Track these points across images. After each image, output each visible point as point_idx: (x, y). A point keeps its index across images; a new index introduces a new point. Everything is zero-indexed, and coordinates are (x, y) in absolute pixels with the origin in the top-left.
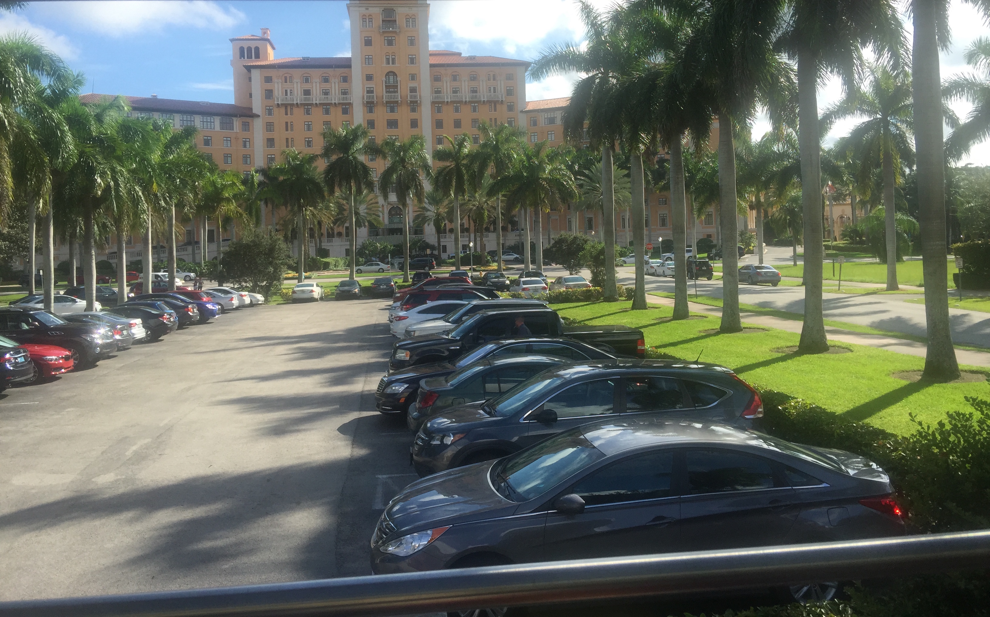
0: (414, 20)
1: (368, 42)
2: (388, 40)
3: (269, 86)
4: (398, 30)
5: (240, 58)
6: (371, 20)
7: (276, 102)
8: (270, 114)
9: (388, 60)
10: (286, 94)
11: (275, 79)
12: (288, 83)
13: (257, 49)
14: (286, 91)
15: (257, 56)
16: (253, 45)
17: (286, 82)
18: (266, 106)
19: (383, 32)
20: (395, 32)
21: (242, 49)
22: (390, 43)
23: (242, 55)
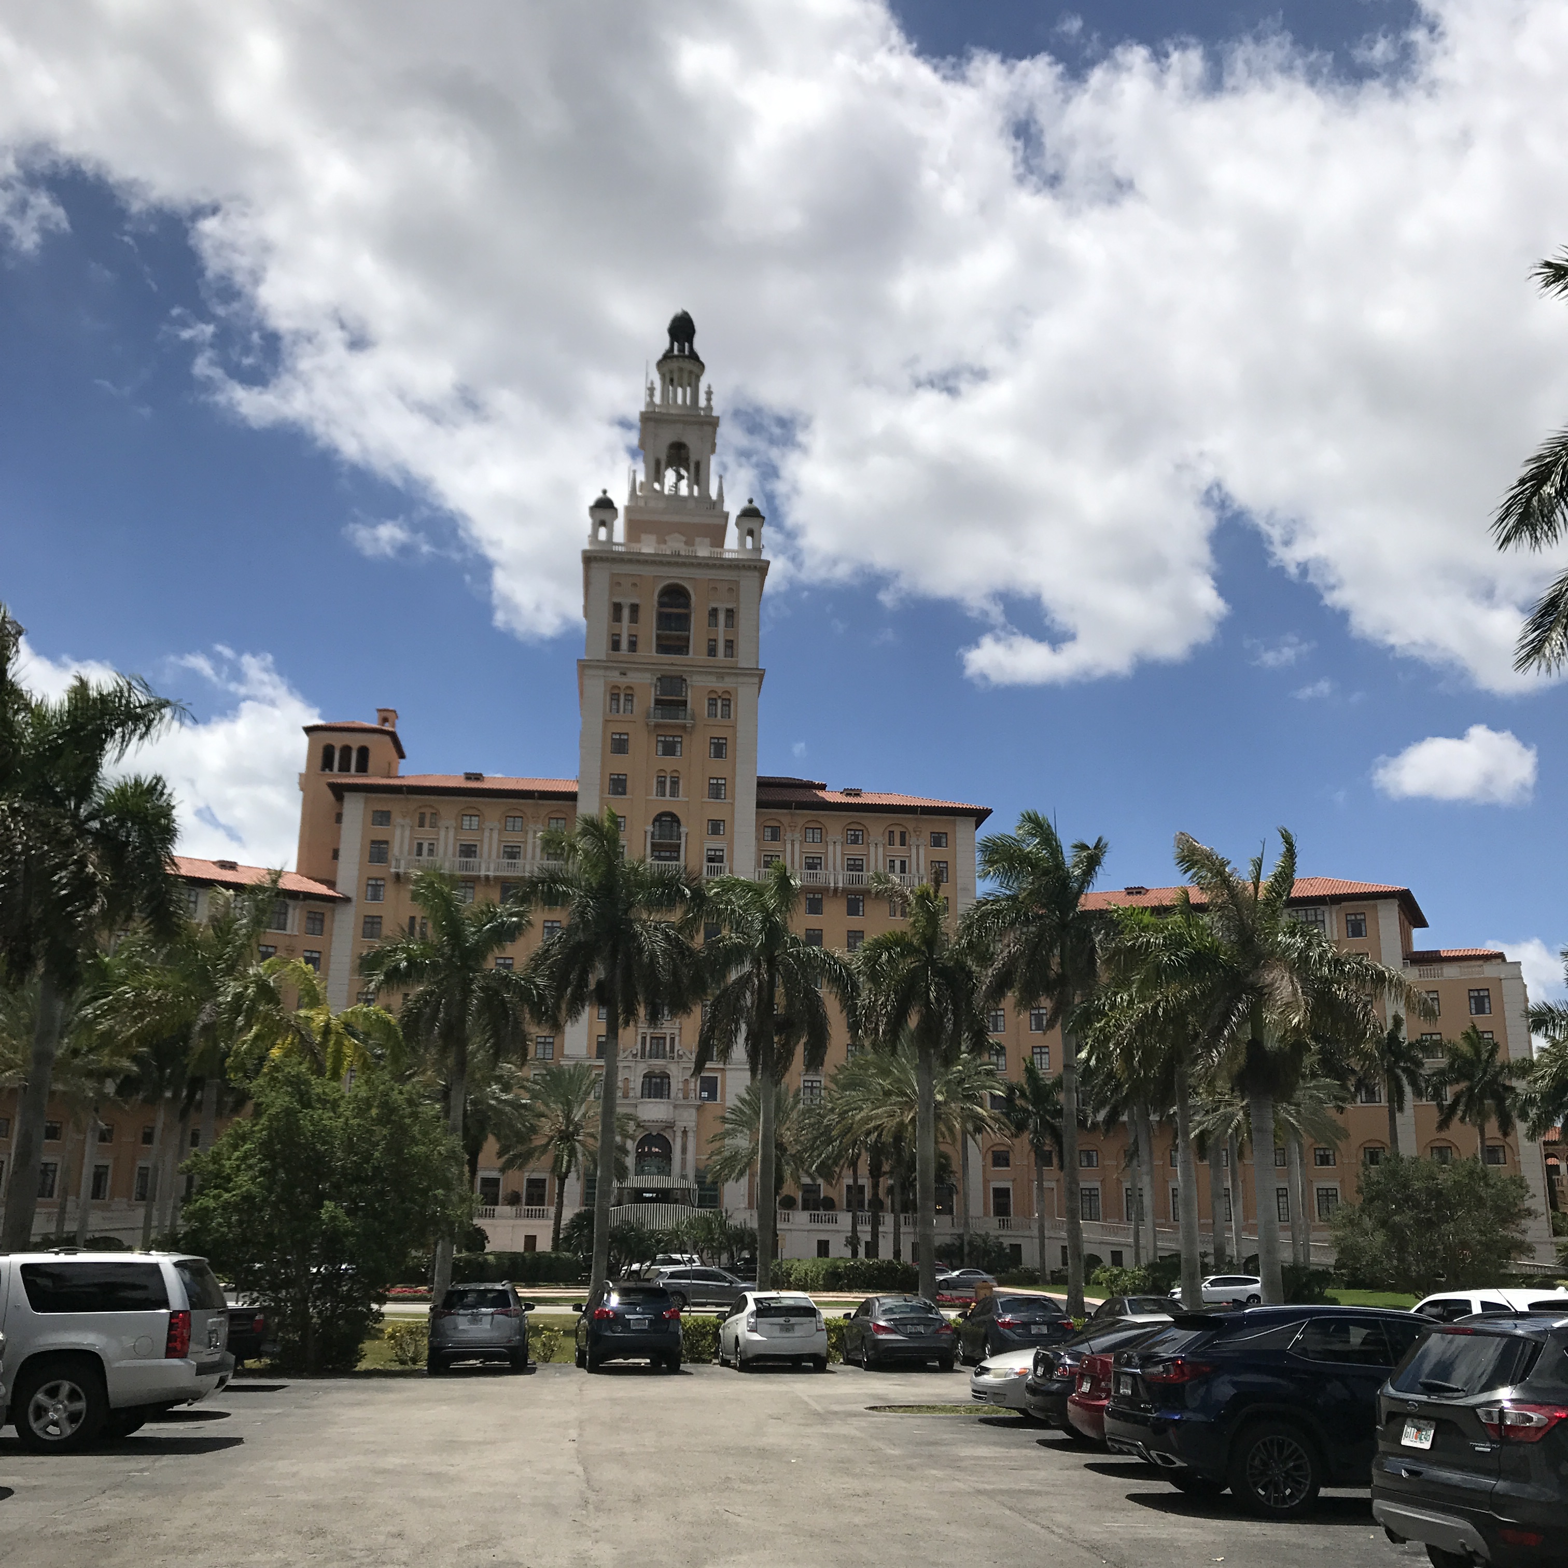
0: (727, 703)
1: (620, 746)
2: (664, 742)
3: (380, 833)
4: (689, 723)
5: (323, 770)
6: (630, 698)
7: (393, 870)
8: (375, 897)
9: (661, 784)
10: (419, 853)
11: (397, 819)
12: (427, 828)
13: (364, 752)
14: (420, 846)
15: (362, 767)
16: (356, 741)
17: (421, 825)
18: (369, 879)
19: (657, 726)
20: (684, 727)
21: (328, 752)
22: (669, 749)
23: (327, 763)
